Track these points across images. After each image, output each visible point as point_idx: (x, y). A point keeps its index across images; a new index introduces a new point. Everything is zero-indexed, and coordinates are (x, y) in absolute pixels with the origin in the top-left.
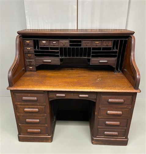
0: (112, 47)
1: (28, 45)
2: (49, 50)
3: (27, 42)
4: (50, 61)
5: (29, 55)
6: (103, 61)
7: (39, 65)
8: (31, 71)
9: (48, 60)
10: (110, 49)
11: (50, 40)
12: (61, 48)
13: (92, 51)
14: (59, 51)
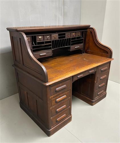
2: (44, 44)
6: (77, 47)
12: (53, 41)
13: (71, 40)
14: (51, 43)
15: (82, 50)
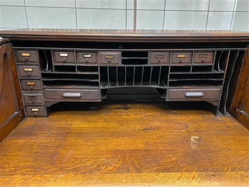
0: (213, 65)
1: (27, 62)
2: (75, 71)
3: (23, 54)
4: (79, 95)
5: (30, 83)
6: (194, 93)
7: (53, 103)
8: (36, 116)
9: (73, 93)
10: (209, 68)
11: (77, 52)
12: (103, 69)
13: (170, 73)
14: (98, 73)
15: (215, 104)
